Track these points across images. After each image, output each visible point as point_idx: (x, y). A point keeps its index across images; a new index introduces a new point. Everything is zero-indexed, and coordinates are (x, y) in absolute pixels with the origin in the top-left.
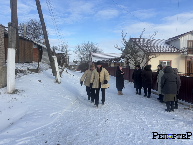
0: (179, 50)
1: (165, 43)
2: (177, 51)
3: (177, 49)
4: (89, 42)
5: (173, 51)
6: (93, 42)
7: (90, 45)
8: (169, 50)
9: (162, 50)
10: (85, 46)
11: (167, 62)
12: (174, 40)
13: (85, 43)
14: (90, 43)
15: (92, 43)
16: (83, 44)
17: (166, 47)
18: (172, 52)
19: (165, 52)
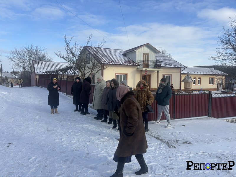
0: (135, 63)
1: (123, 54)
2: (133, 64)
3: (133, 62)
4: (32, 46)
5: (129, 64)
6: (39, 47)
7: (34, 51)
8: (125, 62)
9: (118, 62)
10: (26, 50)
11: (123, 75)
12: (130, 52)
13: (27, 47)
14: (34, 48)
15: (37, 47)
16: (24, 49)
17: (123, 59)
18: (127, 65)
19: (121, 65)
